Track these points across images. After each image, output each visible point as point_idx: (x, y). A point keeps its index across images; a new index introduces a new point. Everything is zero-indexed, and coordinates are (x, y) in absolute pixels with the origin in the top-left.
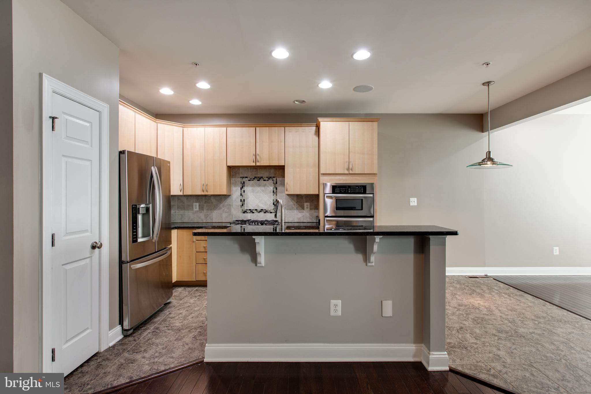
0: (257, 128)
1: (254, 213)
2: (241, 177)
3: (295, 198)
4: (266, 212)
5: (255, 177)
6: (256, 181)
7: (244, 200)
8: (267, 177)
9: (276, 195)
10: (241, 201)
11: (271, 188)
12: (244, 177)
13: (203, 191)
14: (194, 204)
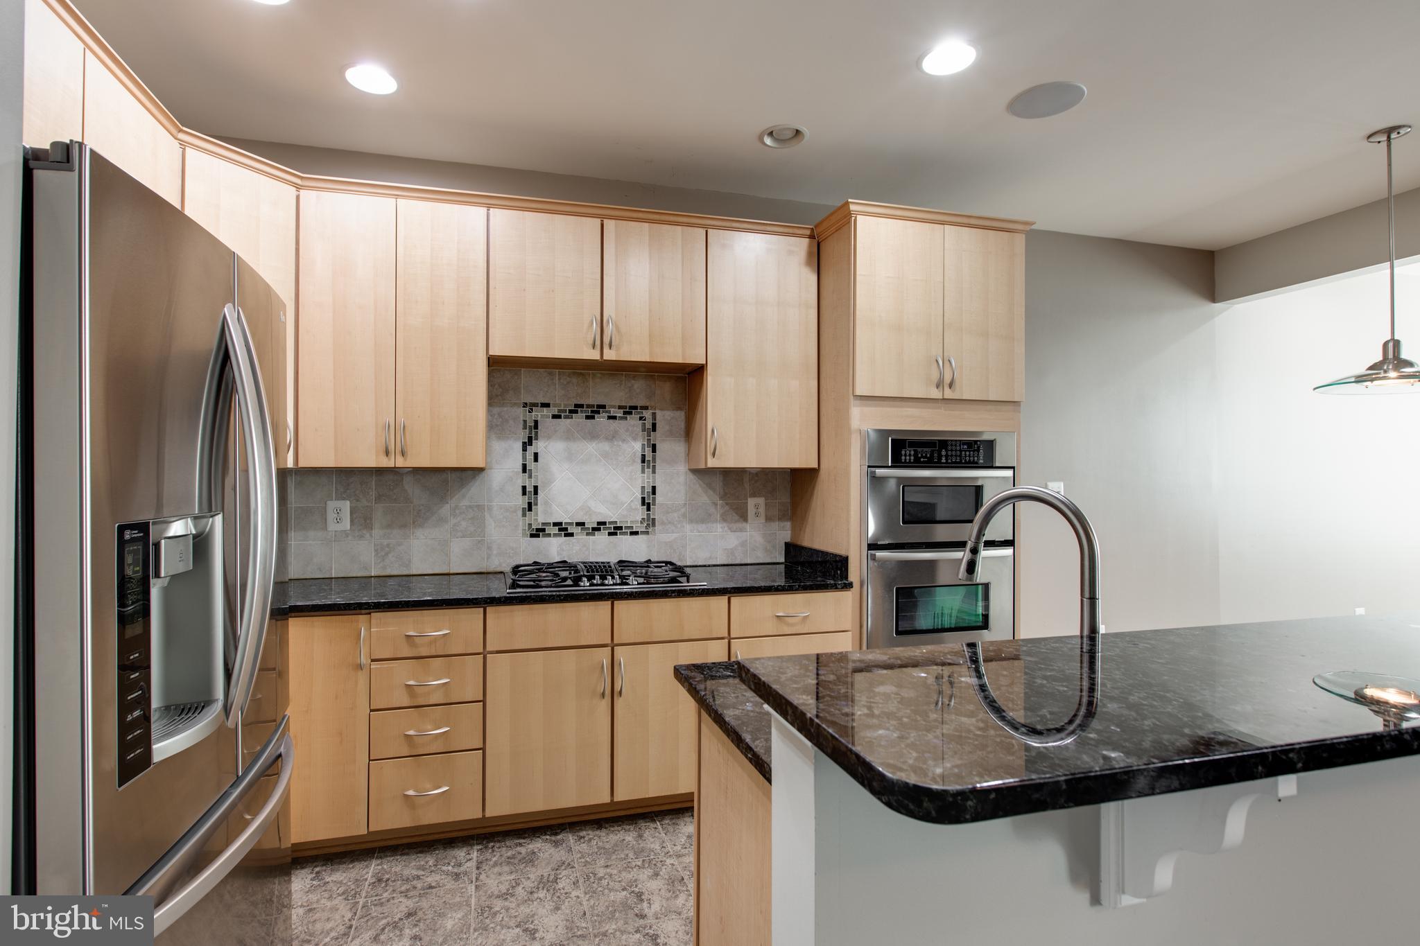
0: (606, 221)
1: (571, 535)
2: (525, 405)
3: (718, 482)
4: (616, 530)
5: (576, 406)
6: (579, 419)
7: (536, 488)
8: (620, 407)
9: (654, 472)
10: (524, 493)
11: (637, 447)
12: (535, 405)
13: (387, 453)
14: (332, 505)
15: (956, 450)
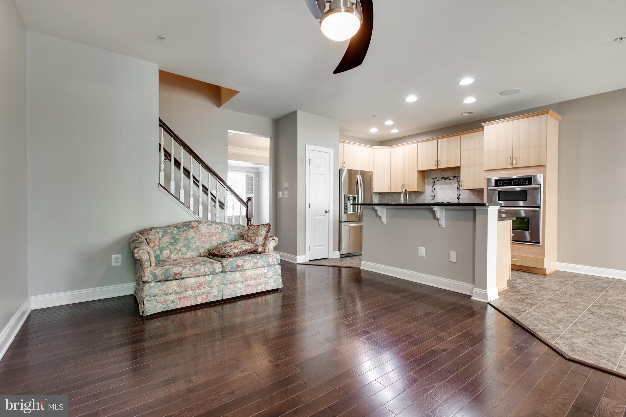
0: (438, 140)
2: (432, 178)
5: (442, 177)
6: (443, 180)
7: (434, 195)
8: (452, 177)
9: (460, 191)
10: (432, 196)
11: (456, 185)
12: (434, 178)
15: (517, 181)
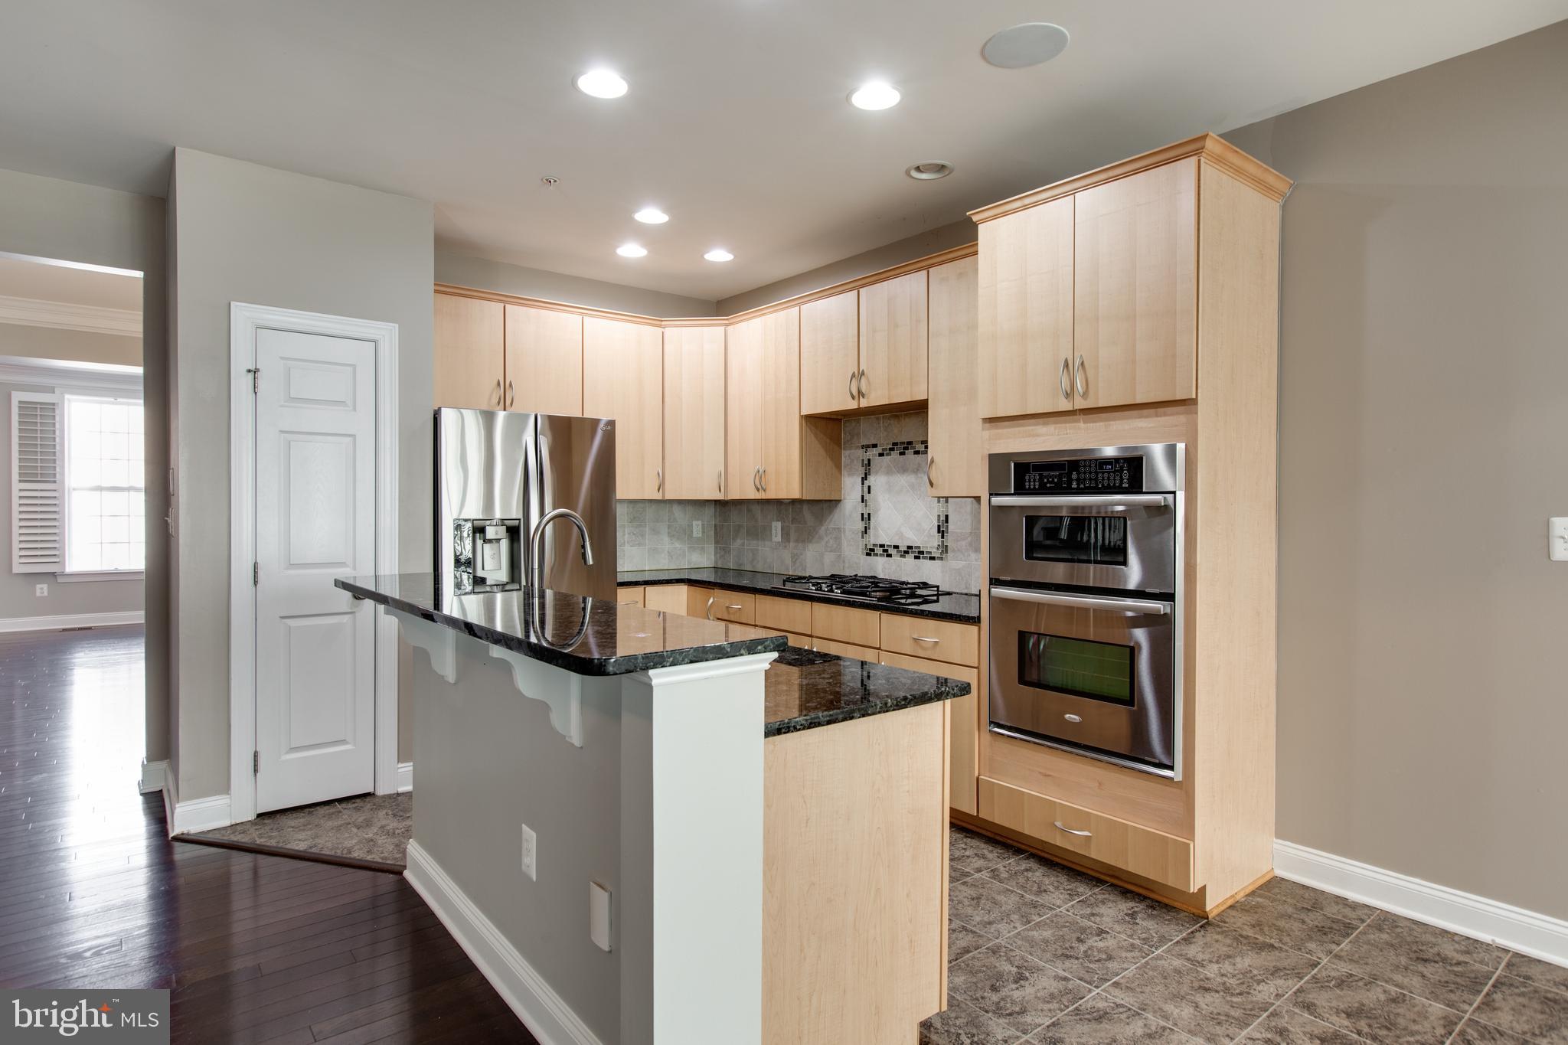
0: (861, 291)
1: (890, 556)
2: (863, 447)
4: (920, 555)
5: (893, 444)
6: (895, 454)
7: (869, 514)
10: (862, 520)
12: (868, 446)
13: (758, 490)
14: (774, 524)
15: (1090, 473)
